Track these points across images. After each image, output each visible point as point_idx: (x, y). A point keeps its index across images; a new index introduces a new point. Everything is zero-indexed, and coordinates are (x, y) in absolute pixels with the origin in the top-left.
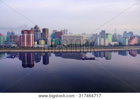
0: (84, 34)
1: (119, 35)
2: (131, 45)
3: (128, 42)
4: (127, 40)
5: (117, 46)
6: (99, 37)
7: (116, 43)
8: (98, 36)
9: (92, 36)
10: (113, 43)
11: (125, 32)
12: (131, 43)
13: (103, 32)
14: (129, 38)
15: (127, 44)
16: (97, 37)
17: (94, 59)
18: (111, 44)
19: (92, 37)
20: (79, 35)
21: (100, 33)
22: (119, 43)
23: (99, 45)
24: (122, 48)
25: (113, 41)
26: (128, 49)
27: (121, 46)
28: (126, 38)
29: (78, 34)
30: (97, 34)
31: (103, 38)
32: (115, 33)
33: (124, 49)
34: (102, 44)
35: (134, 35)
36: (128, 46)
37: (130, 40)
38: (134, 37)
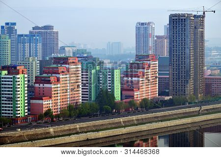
2: (48, 113)
3: (30, 98)
4: (22, 80)
12: (47, 104)
14: (36, 71)
15: (22, 110)
28: (13, 70)
35: (63, 48)
36: (29, 126)
37: (37, 85)
38: (65, 61)
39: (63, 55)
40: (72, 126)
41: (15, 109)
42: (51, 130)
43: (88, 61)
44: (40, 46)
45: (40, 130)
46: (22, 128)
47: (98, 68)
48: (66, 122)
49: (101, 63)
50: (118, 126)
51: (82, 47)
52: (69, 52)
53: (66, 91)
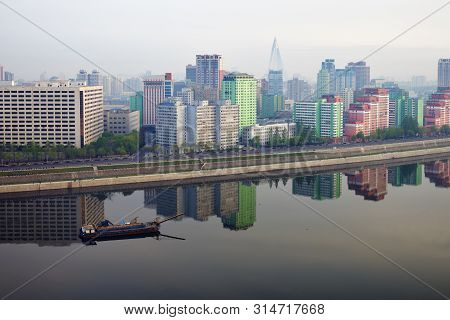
0: (92, 79)
1: (296, 84)
2: (360, 135)
3: (345, 122)
4: (338, 109)
6: (184, 97)
7: (281, 126)
8: (179, 86)
9: (141, 87)
10: (262, 131)
11: (328, 64)
12: (359, 127)
13: (209, 63)
14: (350, 100)
15: (338, 132)
16: (168, 94)
17: (152, 232)
18: (253, 134)
19: (139, 94)
20: (55, 86)
21: (190, 71)
23: (184, 145)
24: (311, 157)
25: (265, 114)
26: (342, 161)
27: (309, 145)
28: (330, 98)
29: (53, 79)
30: (168, 76)
31: (205, 103)
32: (271, 72)
33: (322, 162)
34: (203, 135)
35: (374, 81)
36: (344, 145)
37: (351, 111)
38: (375, 91)
39: (373, 87)
40: (380, 146)
41: (332, 130)
42: (362, 149)
43: (395, 91)
44: (354, 79)
45: (352, 149)
46: (338, 146)
47: (404, 98)
48: (376, 142)
49: (406, 94)
50: (421, 147)
51: (390, 80)
52: (378, 85)
53: (376, 116)
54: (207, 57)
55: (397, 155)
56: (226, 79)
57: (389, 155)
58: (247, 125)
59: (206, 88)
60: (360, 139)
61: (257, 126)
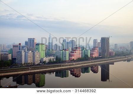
2: (73, 60)
3: (69, 56)
4: (67, 53)
5: (54, 63)
6: (25, 50)
7: (52, 58)
8: (23, 47)
9: (12, 47)
12: (73, 58)
15: (67, 59)
16: (20, 49)
18: (44, 61)
21: (26, 43)
22: (57, 58)
23: (24, 64)
24: (60, 66)
25: (47, 55)
26: (69, 67)
27: (60, 62)
28: (65, 50)
30: (20, 44)
31: (31, 52)
32: (49, 43)
33: (63, 67)
34: (30, 61)
35: (77, 45)
36: (69, 62)
37: (71, 53)
38: (76, 48)
40: (79, 63)
41: (66, 59)
42: (74, 63)
44: (71, 45)
45: (72, 64)
46: (67, 63)
47: (85, 49)
48: (78, 62)
50: (89, 63)
53: (77, 55)
54: (31, 39)
55: (83, 65)
56: (36, 45)
57: (81, 65)
58: (42, 57)
59: (31, 47)
60: (73, 61)
61: (45, 58)
